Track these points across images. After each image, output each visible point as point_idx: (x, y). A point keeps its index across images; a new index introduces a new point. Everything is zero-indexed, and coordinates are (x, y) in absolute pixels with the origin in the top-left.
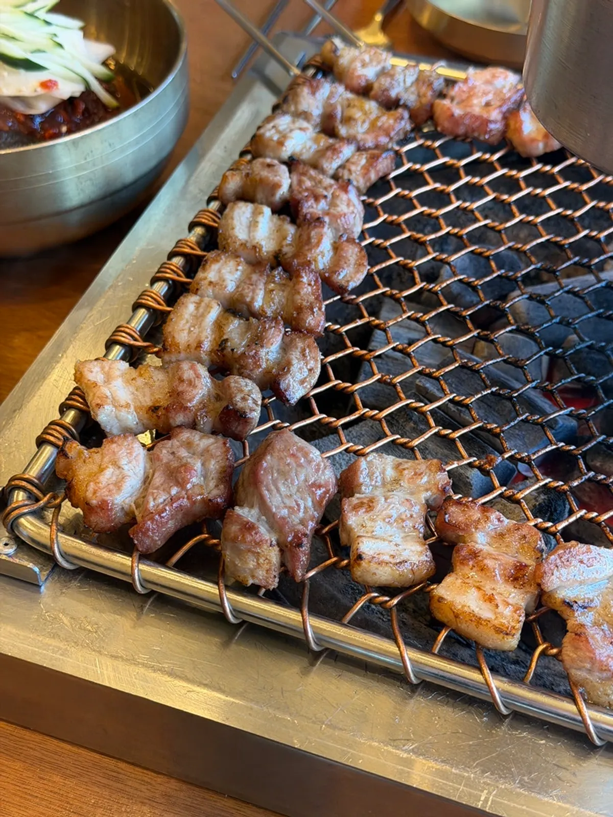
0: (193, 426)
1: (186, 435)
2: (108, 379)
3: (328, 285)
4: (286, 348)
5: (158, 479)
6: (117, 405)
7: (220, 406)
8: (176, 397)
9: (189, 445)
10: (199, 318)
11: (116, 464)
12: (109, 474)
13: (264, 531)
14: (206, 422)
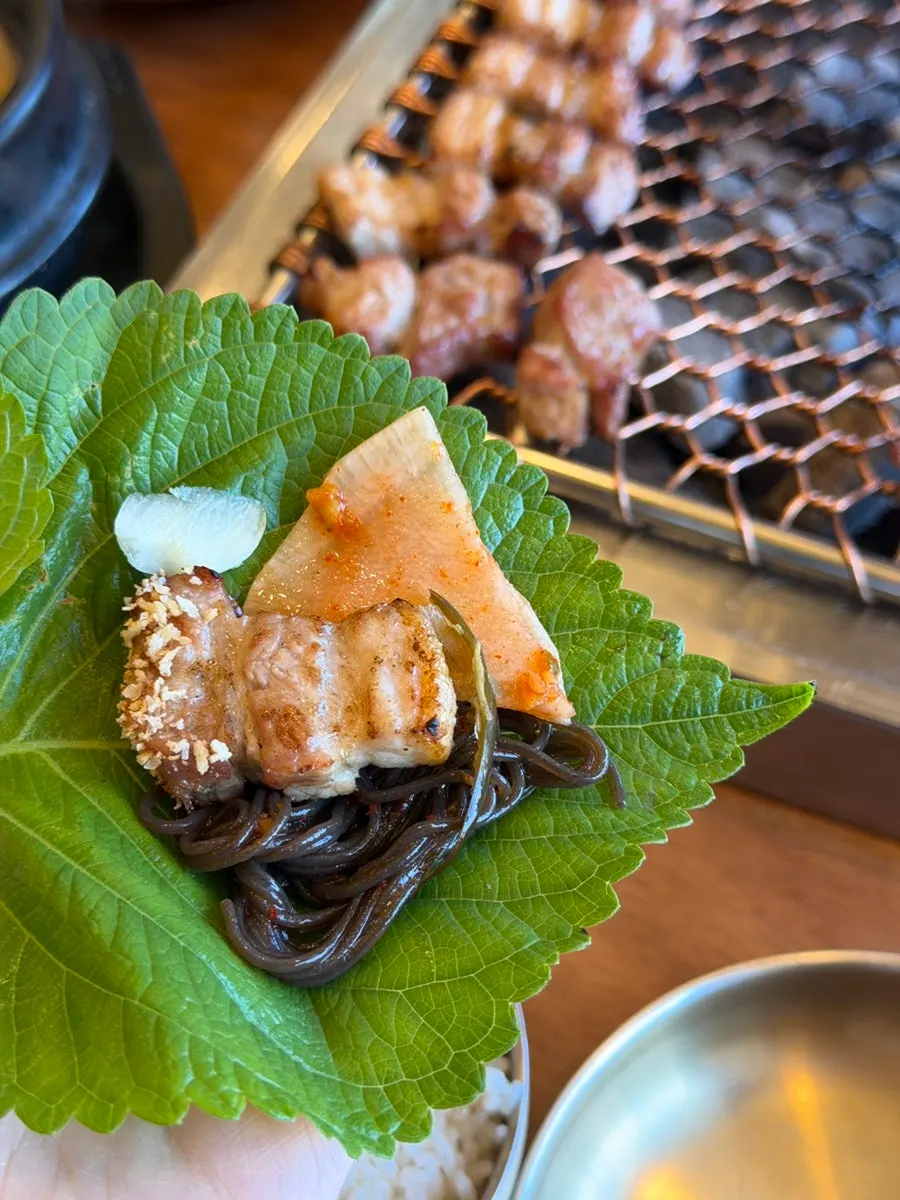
0: (470, 248)
1: (463, 261)
2: (361, 188)
3: (647, 85)
4: (591, 159)
5: (433, 308)
6: (374, 221)
7: (505, 229)
8: (450, 215)
9: (469, 272)
10: (475, 118)
11: (378, 289)
12: (369, 300)
13: (570, 373)
14: (487, 244)
